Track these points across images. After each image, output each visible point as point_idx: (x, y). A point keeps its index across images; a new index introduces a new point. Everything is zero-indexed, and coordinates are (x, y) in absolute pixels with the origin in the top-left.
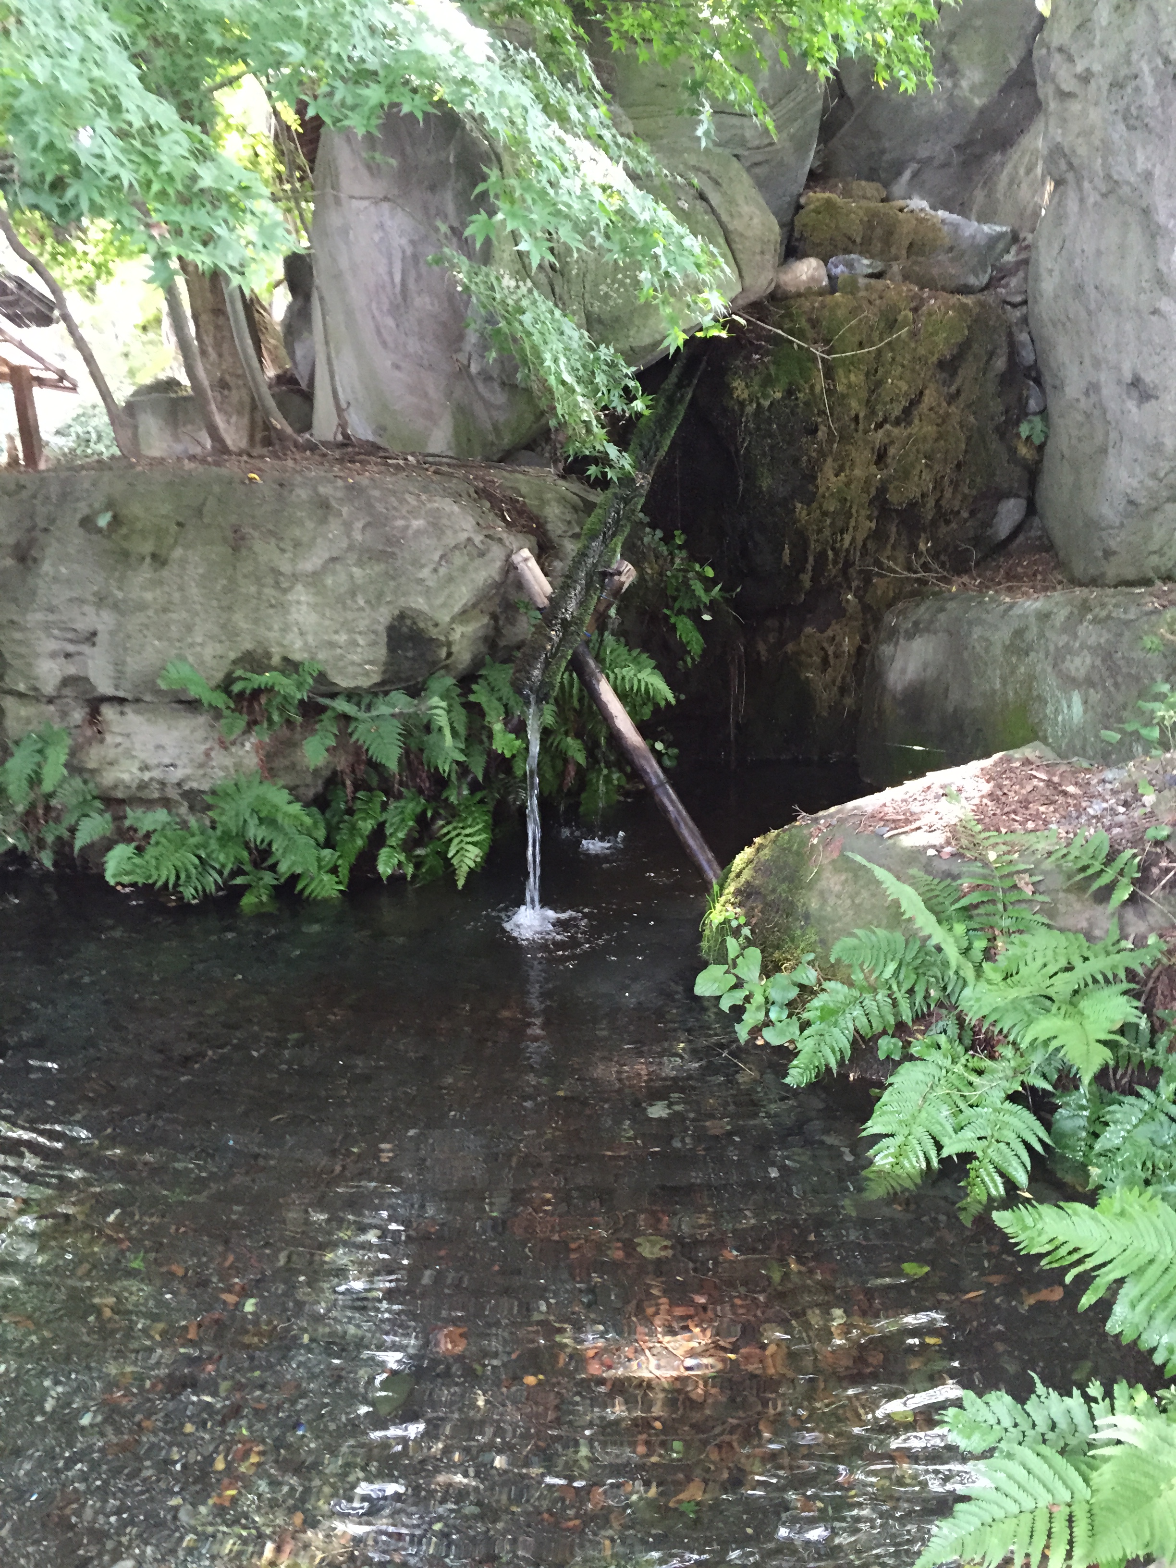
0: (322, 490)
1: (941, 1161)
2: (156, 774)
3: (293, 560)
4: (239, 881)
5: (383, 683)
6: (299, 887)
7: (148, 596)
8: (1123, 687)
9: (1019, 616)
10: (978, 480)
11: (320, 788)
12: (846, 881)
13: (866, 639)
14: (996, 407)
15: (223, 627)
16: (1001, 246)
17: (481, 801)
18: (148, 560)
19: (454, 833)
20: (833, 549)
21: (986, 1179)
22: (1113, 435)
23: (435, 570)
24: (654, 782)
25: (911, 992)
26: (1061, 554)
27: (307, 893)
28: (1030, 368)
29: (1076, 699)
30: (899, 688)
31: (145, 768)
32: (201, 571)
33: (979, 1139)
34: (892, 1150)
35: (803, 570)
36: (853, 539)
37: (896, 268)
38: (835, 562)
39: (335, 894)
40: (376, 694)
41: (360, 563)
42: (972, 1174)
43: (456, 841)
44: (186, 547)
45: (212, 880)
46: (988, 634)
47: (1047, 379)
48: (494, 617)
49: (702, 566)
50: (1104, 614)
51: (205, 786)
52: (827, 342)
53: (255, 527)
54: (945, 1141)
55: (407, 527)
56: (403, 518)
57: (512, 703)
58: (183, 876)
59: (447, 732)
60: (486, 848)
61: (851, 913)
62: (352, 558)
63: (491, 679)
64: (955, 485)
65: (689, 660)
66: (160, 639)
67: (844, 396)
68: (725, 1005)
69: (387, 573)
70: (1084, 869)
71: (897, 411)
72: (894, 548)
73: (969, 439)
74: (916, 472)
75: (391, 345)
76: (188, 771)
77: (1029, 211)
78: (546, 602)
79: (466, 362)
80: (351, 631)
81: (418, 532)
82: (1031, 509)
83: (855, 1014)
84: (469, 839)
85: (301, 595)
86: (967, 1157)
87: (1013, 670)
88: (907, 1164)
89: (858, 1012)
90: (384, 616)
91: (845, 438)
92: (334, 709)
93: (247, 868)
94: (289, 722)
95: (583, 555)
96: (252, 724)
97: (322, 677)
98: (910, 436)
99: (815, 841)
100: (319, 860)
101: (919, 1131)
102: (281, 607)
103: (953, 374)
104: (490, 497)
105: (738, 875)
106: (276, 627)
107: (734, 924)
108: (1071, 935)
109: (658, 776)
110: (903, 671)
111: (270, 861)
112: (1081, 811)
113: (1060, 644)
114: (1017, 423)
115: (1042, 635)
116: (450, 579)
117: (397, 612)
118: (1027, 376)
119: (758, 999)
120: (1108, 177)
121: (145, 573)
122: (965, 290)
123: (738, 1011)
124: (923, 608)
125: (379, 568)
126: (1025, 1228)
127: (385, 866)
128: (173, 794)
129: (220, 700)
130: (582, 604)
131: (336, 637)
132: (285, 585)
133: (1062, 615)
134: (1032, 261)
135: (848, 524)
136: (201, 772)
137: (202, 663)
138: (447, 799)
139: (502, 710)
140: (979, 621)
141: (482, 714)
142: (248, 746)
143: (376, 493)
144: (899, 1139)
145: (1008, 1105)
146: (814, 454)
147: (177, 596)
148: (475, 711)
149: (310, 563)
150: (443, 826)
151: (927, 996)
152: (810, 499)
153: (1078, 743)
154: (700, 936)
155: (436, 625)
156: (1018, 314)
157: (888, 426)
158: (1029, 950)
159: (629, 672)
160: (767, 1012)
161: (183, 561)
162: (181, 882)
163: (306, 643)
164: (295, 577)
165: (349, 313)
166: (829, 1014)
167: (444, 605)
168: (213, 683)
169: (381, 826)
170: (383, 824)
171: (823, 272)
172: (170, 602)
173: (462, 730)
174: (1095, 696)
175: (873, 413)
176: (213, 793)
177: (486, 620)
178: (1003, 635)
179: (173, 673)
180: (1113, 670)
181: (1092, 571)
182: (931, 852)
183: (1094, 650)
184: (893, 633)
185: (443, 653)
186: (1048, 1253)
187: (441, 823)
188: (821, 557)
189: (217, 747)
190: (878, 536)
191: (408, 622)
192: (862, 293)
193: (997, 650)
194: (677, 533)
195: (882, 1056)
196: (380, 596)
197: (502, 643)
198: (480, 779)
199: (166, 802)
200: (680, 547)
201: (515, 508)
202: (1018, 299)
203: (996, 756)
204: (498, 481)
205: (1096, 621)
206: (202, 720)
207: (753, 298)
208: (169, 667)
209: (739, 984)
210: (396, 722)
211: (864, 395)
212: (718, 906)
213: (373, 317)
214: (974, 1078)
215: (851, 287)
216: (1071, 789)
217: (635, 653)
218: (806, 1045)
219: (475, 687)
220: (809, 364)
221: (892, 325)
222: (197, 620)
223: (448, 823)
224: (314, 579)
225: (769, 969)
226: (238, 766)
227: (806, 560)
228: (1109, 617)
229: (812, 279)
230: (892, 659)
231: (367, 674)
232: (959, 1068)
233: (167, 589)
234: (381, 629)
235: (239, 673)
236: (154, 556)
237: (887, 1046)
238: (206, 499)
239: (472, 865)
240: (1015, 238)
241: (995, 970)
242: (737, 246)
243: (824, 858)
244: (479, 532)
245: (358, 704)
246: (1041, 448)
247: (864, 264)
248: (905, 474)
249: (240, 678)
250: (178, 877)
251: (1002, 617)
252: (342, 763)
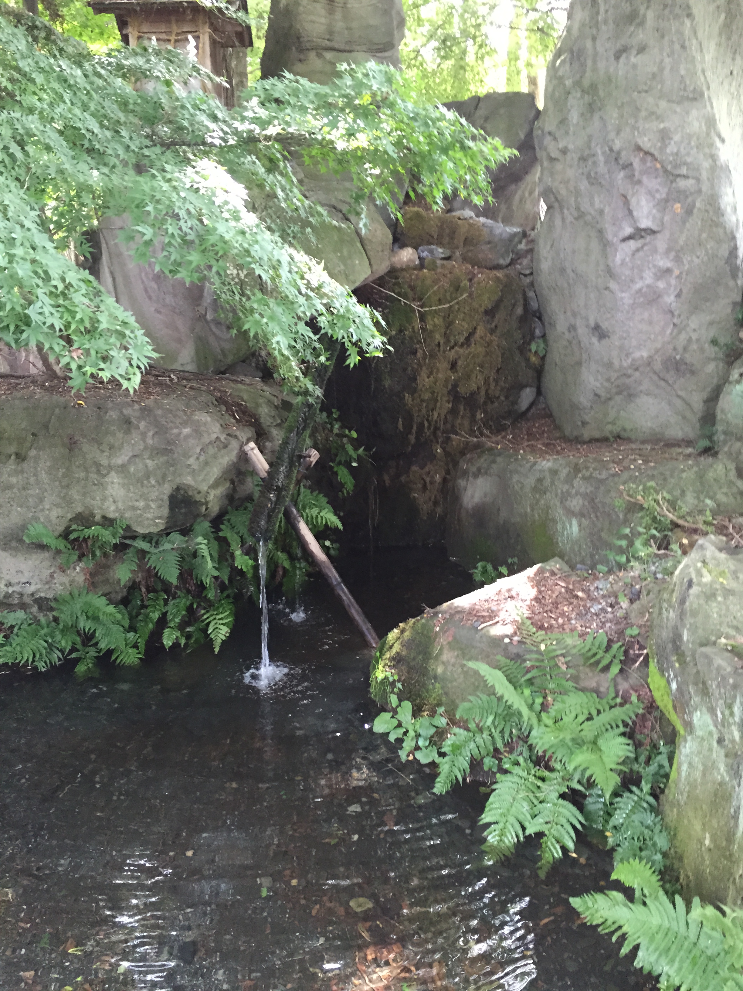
0: (125, 412)
1: (525, 837)
2: (17, 588)
3: (109, 457)
4: (74, 656)
5: (166, 529)
6: (113, 658)
7: (14, 480)
8: (601, 519)
9: (540, 471)
10: (509, 378)
11: (125, 594)
12: (458, 656)
13: (448, 472)
14: (518, 335)
15: (64, 498)
16: (516, 239)
17: (228, 596)
18: (13, 457)
19: (211, 618)
20: (427, 420)
21: (552, 848)
22: (585, 356)
23: (198, 458)
24: (335, 583)
25: (502, 732)
26: (557, 422)
27: (118, 661)
28: (535, 312)
29: (575, 522)
30: (470, 506)
31: (9, 585)
32: (48, 464)
33: (547, 823)
34: (497, 832)
35: (410, 433)
36: (439, 415)
37: (458, 254)
38: (429, 428)
39: (136, 661)
40: (161, 536)
41: (151, 458)
42: (544, 846)
43: (212, 623)
44: (39, 449)
45: (56, 656)
46: (522, 480)
47: (545, 318)
48: (232, 482)
49: (350, 431)
50: (588, 474)
51: (50, 595)
52: (420, 299)
53: (84, 436)
54: (527, 824)
55: (180, 434)
56: (177, 427)
57: (246, 536)
58: (38, 656)
59: (208, 559)
60: (231, 626)
61: (462, 676)
62: (146, 455)
63: (232, 522)
64: (496, 381)
65: (345, 491)
66: (21, 507)
67: (432, 331)
68: (392, 738)
69: (167, 462)
70: (595, 655)
71: (462, 339)
72: (462, 417)
73: (503, 354)
74: (474, 376)
75: (154, 298)
76: (39, 586)
77: (531, 216)
78: (266, 474)
79: (203, 313)
80: (146, 500)
81: (187, 437)
82: (539, 392)
83: (471, 747)
84: (221, 622)
85: (114, 478)
86: (540, 835)
87: (538, 501)
88: (507, 841)
89: (472, 745)
90: (167, 489)
91: (433, 356)
92: (135, 547)
93: (79, 646)
94: (105, 555)
95: (285, 443)
96: (81, 557)
97: (128, 528)
98: (469, 354)
99: (438, 629)
100: (126, 640)
101: (512, 820)
102: (101, 485)
103: (493, 317)
104: (225, 403)
105: (391, 647)
106: (98, 498)
107: (391, 679)
108: (588, 694)
109: (336, 579)
110: (473, 497)
111: (94, 641)
112: (587, 610)
113: (564, 490)
114: (529, 344)
115: (553, 483)
116: (206, 463)
117: (175, 487)
118: (534, 316)
119: (411, 733)
120: (578, 209)
121: (11, 465)
122: (498, 267)
123: (399, 741)
124: (482, 460)
125: (163, 459)
126: (588, 908)
127: (167, 642)
128: (28, 600)
129: (61, 544)
130: (288, 476)
131: (137, 504)
132: (104, 472)
133: (564, 473)
134: (536, 249)
135: (435, 405)
136: (47, 586)
137: (50, 521)
138: (206, 596)
139: (239, 540)
140: (517, 472)
141: (229, 545)
142: (78, 569)
143: (159, 412)
144: (501, 825)
145: (561, 801)
146: (415, 366)
147: (32, 480)
148: (223, 543)
149: (120, 459)
150: (204, 614)
151: (511, 733)
152: (413, 392)
153: (576, 549)
154: (369, 685)
155: (199, 492)
156: (528, 281)
157: (456, 348)
158: (567, 705)
159: (314, 512)
160: (417, 742)
161: (37, 459)
162: (37, 658)
163: (117, 508)
164: (110, 468)
165: (126, 278)
166: (456, 748)
167: (204, 480)
168: (57, 533)
169: (165, 614)
170: (167, 612)
171: (416, 256)
172: (28, 483)
173: (215, 555)
174: (585, 522)
175: (448, 341)
176: (56, 599)
177: (228, 484)
178: (530, 481)
179: (32, 531)
180: (595, 509)
181: (575, 433)
182: (507, 640)
183: (585, 496)
184: (465, 473)
185: (204, 508)
186: (602, 924)
187: (203, 612)
188: (421, 426)
189: (58, 571)
190: (453, 412)
191: (182, 492)
192: (439, 270)
193: (528, 490)
194: (334, 410)
195: (486, 768)
196: (164, 477)
197: (237, 497)
198: (227, 582)
199: (23, 606)
200: (336, 420)
201: (240, 409)
202: (528, 272)
203: (536, 567)
204: (229, 391)
205: (584, 478)
206: (46, 554)
207: (377, 276)
208: (29, 526)
209: (400, 725)
210: (175, 553)
211: (443, 330)
212: (380, 667)
213: (143, 282)
214: (540, 783)
215: (433, 267)
216: (580, 594)
217: (315, 493)
218: (445, 766)
219: (222, 527)
220: (412, 315)
221: (457, 288)
222: (45, 494)
223: (208, 612)
224: (123, 469)
225: (416, 713)
226: (72, 582)
227: (412, 428)
228: (591, 477)
229: (410, 260)
230: (465, 489)
231: (157, 525)
232: (531, 778)
233: (25, 475)
234: (166, 498)
235: (74, 527)
236: (17, 454)
237: (489, 762)
238: (51, 418)
239: (224, 638)
240: (524, 235)
241: (549, 718)
242: (368, 247)
243: (443, 640)
244: (223, 432)
245: (150, 542)
246: (543, 358)
247: (440, 251)
248: (468, 377)
249: (75, 530)
250: (34, 656)
251: (530, 470)
252: (140, 577)
